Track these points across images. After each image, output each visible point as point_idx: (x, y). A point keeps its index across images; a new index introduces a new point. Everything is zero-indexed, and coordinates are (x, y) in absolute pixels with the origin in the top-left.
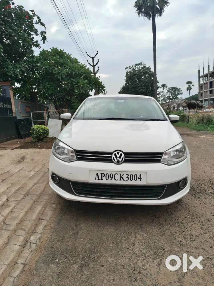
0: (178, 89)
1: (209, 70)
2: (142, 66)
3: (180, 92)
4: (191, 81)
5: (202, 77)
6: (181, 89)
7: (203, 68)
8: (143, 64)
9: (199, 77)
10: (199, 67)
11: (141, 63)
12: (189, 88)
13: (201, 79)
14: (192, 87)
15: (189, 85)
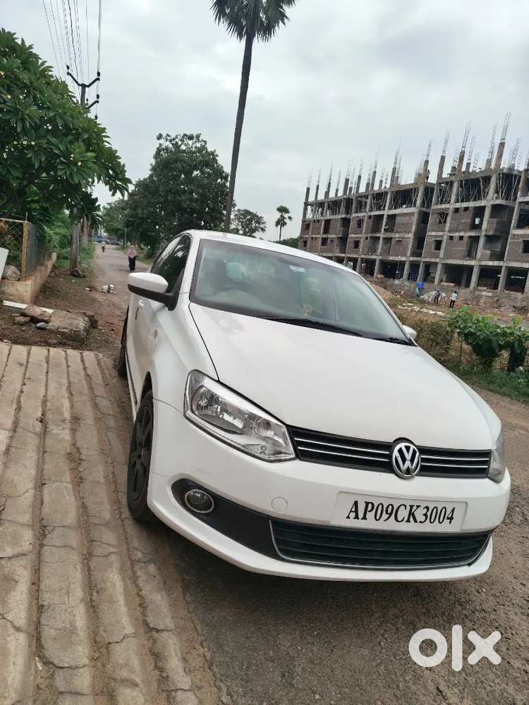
0: (257, 216)
1: (327, 193)
2: (198, 145)
3: (262, 226)
4: (287, 207)
5: (311, 205)
6: (264, 220)
7: (318, 186)
8: (200, 139)
9: (306, 204)
10: (309, 182)
11: (198, 136)
12: (281, 223)
13: (309, 208)
14: (287, 221)
15: (282, 216)
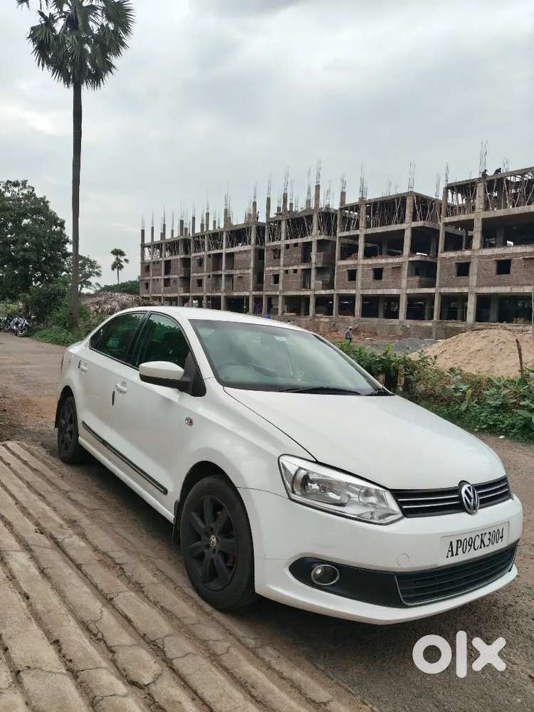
0: (90, 261)
1: (163, 235)
2: (25, 192)
3: (96, 270)
4: (122, 250)
5: (149, 247)
6: (99, 263)
7: (153, 228)
8: (27, 185)
9: (143, 246)
10: (143, 222)
11: (24, 183)
12: (117, 266)
13: (146, 249)
14: (124, 264)
15: (117, 259)
